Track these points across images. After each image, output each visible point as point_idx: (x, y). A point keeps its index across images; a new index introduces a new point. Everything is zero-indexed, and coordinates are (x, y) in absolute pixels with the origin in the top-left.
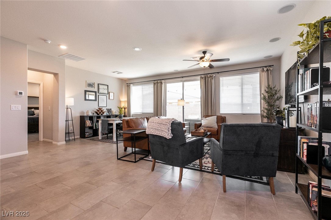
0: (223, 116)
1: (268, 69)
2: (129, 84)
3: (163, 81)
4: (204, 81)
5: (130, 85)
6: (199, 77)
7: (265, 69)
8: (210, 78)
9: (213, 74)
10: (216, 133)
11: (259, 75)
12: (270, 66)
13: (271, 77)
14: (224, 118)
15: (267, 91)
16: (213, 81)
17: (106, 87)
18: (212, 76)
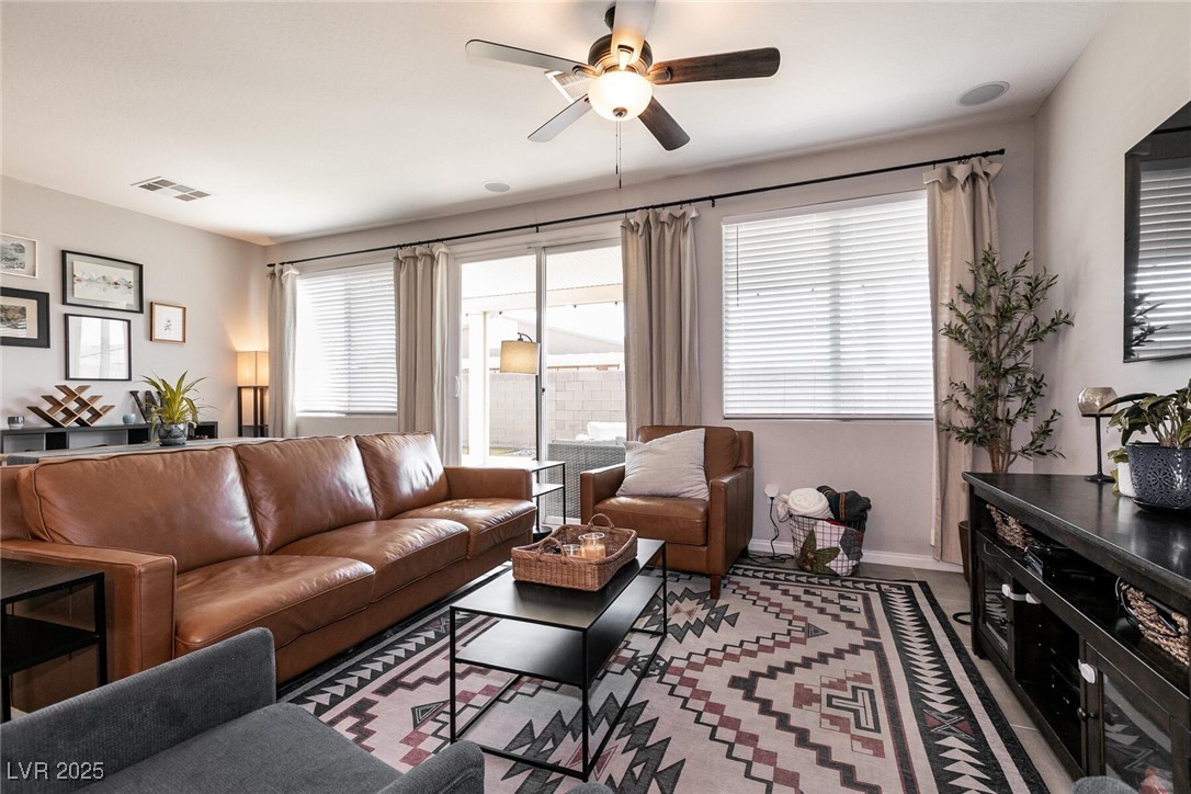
0: (738, 426)
1: (979, 171)
2: (278, 267)
3: (440, 249)
4: (641, 241)
5: (281, 272)
6: (614, 227)
7: (961, 171)
8: (670, 226)
9: (686, 207)
10: (700, 531)
11: (926, 206)
12: (985, 155)
13: (994, 216)
14: (745, 441)
15: (970, 291)
16: (687, 244)
17: (129, 275)
18: (684, 215)
